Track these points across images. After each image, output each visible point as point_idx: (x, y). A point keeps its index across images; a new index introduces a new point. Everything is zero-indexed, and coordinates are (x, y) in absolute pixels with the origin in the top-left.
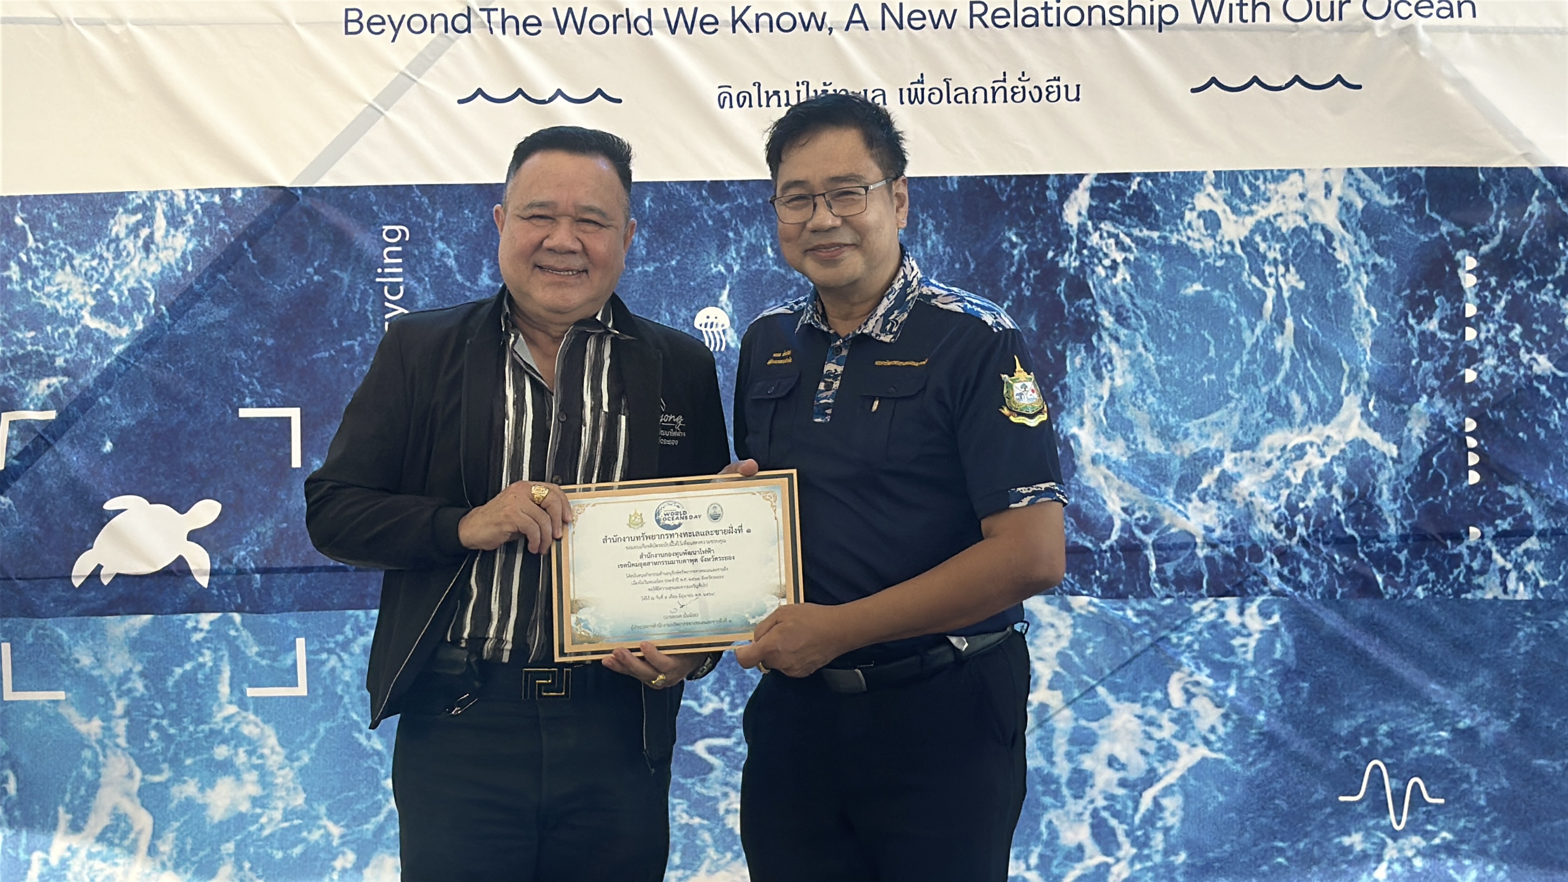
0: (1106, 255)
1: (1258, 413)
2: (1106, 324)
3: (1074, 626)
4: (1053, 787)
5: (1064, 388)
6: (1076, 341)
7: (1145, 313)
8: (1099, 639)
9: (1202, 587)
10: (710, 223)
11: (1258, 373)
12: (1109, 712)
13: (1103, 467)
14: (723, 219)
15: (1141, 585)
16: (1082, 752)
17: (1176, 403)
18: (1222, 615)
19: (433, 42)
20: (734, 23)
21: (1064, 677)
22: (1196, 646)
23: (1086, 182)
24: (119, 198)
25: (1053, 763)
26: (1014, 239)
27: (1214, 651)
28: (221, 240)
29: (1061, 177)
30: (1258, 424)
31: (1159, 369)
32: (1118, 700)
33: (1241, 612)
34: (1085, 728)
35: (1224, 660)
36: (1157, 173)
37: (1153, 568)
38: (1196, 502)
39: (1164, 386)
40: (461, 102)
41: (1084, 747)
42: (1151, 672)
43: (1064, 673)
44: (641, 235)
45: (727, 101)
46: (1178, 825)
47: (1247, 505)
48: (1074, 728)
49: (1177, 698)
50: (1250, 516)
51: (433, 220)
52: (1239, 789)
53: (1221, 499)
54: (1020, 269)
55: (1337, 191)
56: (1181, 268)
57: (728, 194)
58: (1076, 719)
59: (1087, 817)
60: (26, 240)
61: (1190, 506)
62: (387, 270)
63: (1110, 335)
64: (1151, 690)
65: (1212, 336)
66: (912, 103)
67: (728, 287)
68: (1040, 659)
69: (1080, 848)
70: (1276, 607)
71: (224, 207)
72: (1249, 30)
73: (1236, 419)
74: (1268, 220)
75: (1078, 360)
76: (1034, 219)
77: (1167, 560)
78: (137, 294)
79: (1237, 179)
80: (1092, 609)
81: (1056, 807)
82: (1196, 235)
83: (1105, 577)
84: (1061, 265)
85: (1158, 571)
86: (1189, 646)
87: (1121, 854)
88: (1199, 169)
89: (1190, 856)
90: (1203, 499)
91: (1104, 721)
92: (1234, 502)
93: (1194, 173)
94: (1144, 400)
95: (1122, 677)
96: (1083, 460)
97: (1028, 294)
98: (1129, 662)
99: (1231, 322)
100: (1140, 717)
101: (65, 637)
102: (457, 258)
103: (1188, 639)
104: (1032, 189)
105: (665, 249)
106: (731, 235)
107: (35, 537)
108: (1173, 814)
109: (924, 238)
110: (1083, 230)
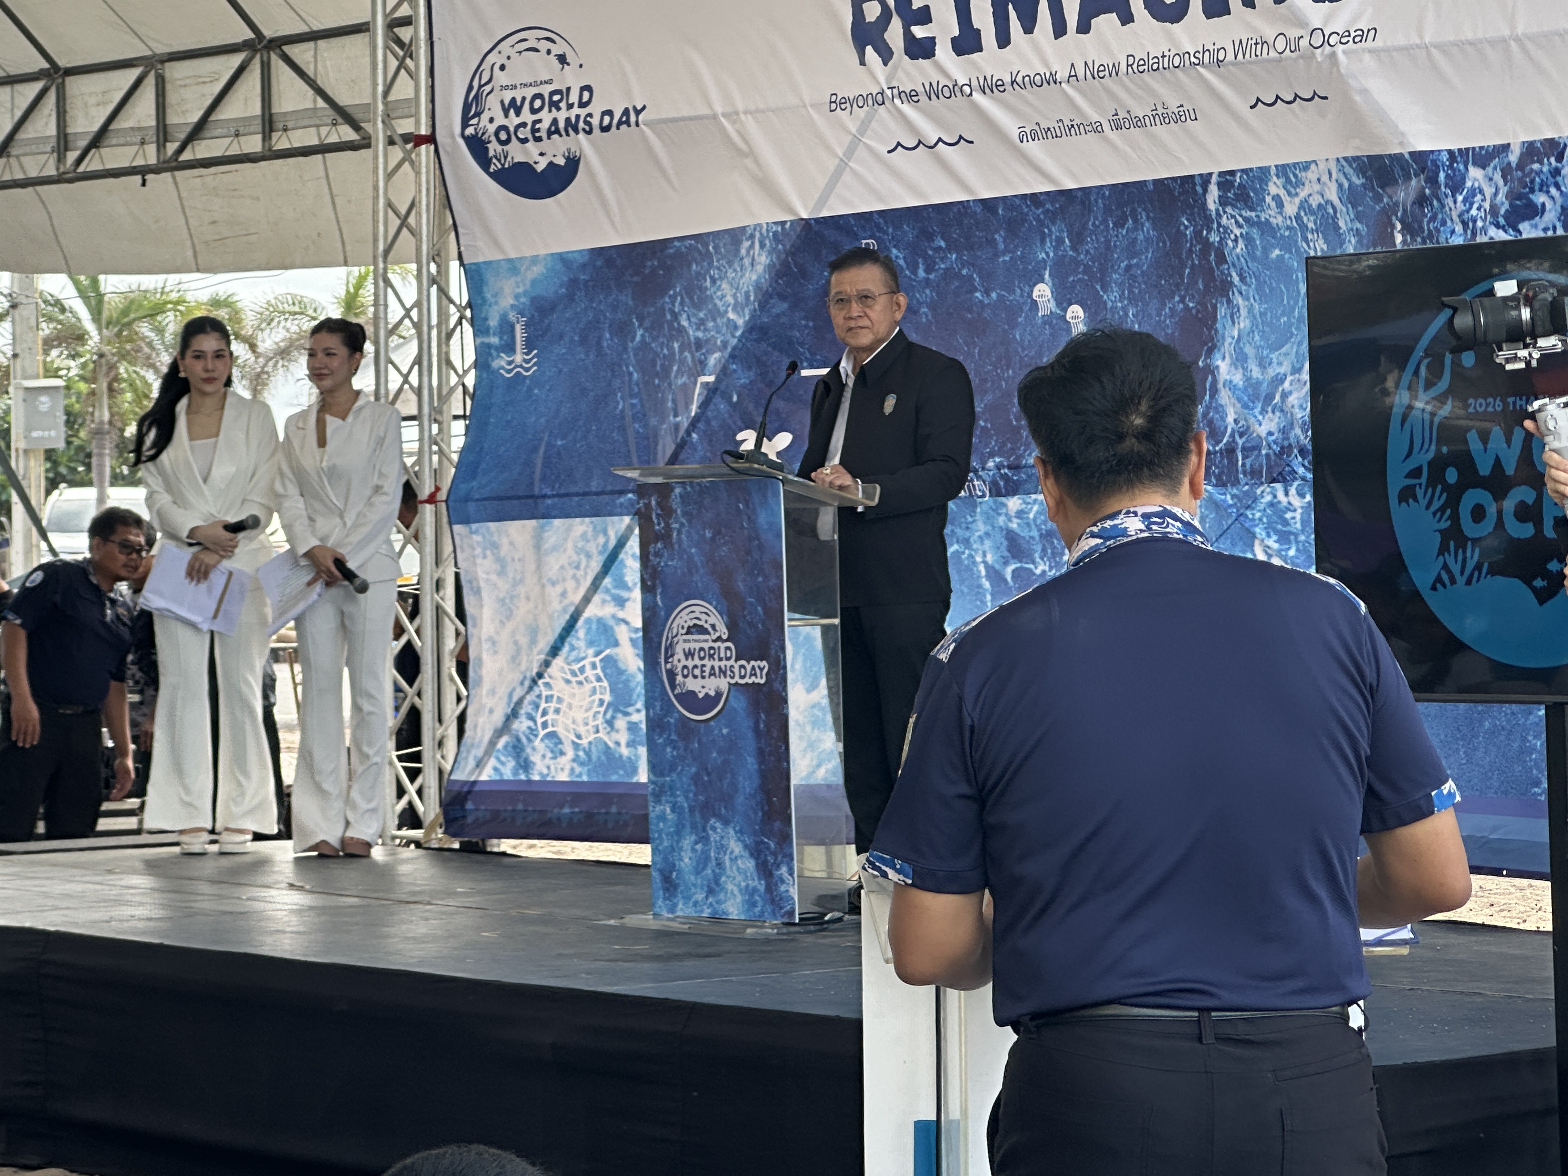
0: (1231, 231)
2: (1235, 282)
5: (1216, 331)
6: (1222, 296)
7: (1254, 274)
8: (1211, 516)
9: (1263, 476)
10: (1034, 223)
13: (1228, 389)
14: (1041, 220)
15: (1234, 476)
17: (1268, 340)
18: (1275, 496)
19: (868, 113)
20: (1013, 83)
22: (1265, 520)
23: (1214, 179)
24: (745, 230)
26: (1186, 222)
27: (1277, 523)
28: (779, 256)
29: (1201, 175)
30: (1304, 353)
31: (1261, 314)
33: (1287, 494)
35: (1283, 529)
36: (1247, 169)
37: (1240, 463)
38: (1270, 414)
39: (1263, 327)
40: (889, 152)
42: (1241, 539)
44: (1000, 235)
45: (1026, 136)
47: (1291, 415)
50: (1292, 424)
51: (888, 235)
53: (1282, 411)
54: (1191, 245)
55: (1334, 176)
56: (1268, 238)
57: (1040, 202)
60: (713, 261)
61: (1265, 417)
63: (1238, 290)
65: (1285, 287)
66: (1118, 129)
67: (1048, 268)
70: (1306, 489)
71: (781, 234)
72: (1261, 62)
73: (1295, 350)
74: (1305, 200)
75: (1223, 310)
76: (1193, 207)
77: (1248, 457)
78: (747, 295)
79: (1286, 170)
82: (1272, 213)
83: (1218, 471)
84: (1211, 240)
85: (1243, 465)
86: (1260, 519)
88: (1267, 164)
90: (1273, 411)
92: (1287, 412)
93: (1265, 167)
94: (1253, 338)
96: (1220, 385)
97: (1197, 262)
98: (1225, 532)
99: (1294, 276)
102: (904, 258)
103: (1258, 515)
104: (1188, 186)
105: (1013, 243)
106: (1046, 231)
109: (1143, 225)
110: (1219, 215)
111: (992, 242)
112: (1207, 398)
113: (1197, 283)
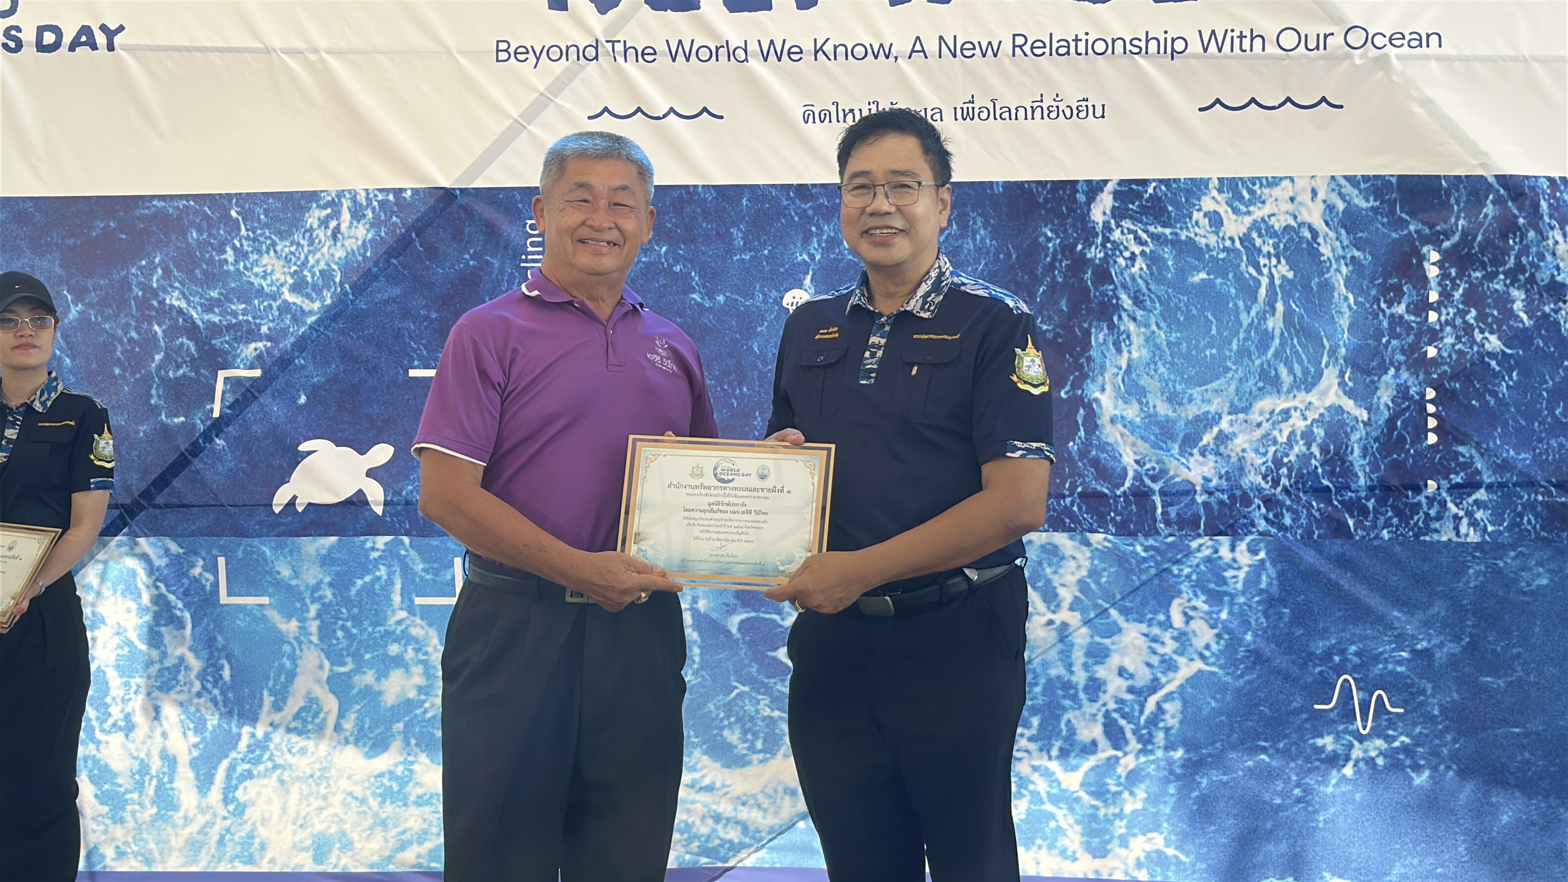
0: (1126, 248)
1: (1251, 382)
2: (1126, 306)
3: (1092, 559)
4: (1072, 692)
5: (1089, 359)
6: (1099, 320)
7: (1159, 298)
8: (1112, 570)
9: (1199, 527)
10: (796, 219)
11: (1252, 348)
12: (1120, 630)
13: (1120, 426)
14: (808, 217)
15: (1149, 525)
16: (1096, 663)
17: (1183, 373)
18: (1216, 551)
19: (567, 68)
20: (816, 52)
21: (1081, 601)
22: (1194, 577)
23: (1110, 187)
24: (313, 196)
25: (1072, 672)
26: (1049, 234)
27: (1209, 581)
28: (394, 231)
29: (1089, 182)
30: (1251, 392)
31: (1169, 344)
32: (1127, 621)
33: (1233, 549)
34: (1099, 644)
35: (1217, 589)
36: (1169, 180)
37: (1159, 511)
38: (1197, 456)
39: (1173, 358)
40: (590, 118)
41: (1099, 659)
42: (1155, 597)
43: (1083, 597)
44: (739, 229)
45: (811, 117)
46: (1177, 726)
47: (1239, 460)
48: (1090, 643)
49: (1177, 620)
50: (1242, 469)
52: (1228, 698)
53: (1218, 454)
54: (1054, 258)
55: (1321, 195)
56: (1188, 259)
57: (812, 195)
58: (1092, 636)
59: (1100, 718)
60: (239, 229)
61: (1192, 460)
62: (530, 257)
63: (1129, 315)
64: (1155, 613)
65: (1214, 316)
66: (964, 119)
67: (811, 273)
68: (1063, 585)
69: (1094, 743)
70: (1262, 545)
71: (396, 204)
72: (1248, 58)
73: (1233, 387)
74: (1263, 220)
75: (1101, 336)
76: (1066, 217)
77: (1171, 505)
78: (327, 275)
79: (1237, 185)
80: (1107, 544)
81: (1073, 708)
82: (1202, 232)
83: (1118, 518)
84: (1089, 256)
85: (1163, 513)
86: (1188, 577)
87: (1128, 749)
88: (1206, 176)
89: (1187, 751)
90: (1203, 454)
91: (1116, 638)
92: (1229, 457)
93: (1201, 179)
94: (1156, 371)
95: (1131, 602)
96: (1104, 420)
97: (1060, 280)
98: (1137, 589)
99: (1231, 305)
100: (1146, 635)
101: (268, 553)
103: (1187, 571)
104: (1064, 192)
105: (759, 240)
106: (814, 229)
107: (244, 473)
108: (1173, 717)
109: (974, 233)
110: (1107, 227)
111: (725, 238)
112: (1082, 433)
113: (1057, 303)
